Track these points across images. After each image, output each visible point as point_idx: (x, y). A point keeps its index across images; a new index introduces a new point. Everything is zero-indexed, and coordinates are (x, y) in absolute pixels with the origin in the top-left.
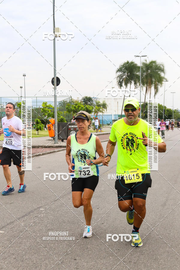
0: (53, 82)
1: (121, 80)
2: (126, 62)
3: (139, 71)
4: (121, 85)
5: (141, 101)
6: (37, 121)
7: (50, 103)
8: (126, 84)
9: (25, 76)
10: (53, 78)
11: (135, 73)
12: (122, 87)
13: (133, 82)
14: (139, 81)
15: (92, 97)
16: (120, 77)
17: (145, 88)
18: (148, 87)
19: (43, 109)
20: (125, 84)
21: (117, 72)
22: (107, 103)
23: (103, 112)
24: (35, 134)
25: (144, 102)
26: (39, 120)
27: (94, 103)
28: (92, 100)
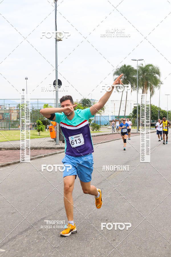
0: (54, 84)
2: (123, 65)
3: (136, 75)
5: (138, 103)
6: (39, 122)
7: (51, 105)
9: (27, 79)
10: (55, 81)
11: (132, 76)
14: (136, 84)
15: (90, 99)
17: (141, 91)
18: (144, 90)
21: (114, 75)
23: (100, 114)
24: (37, 135)
26: (40, 122)
28: (90, 102)
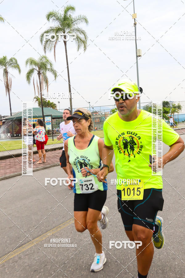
15: (168, 101)
22: (181, 105)
23: (178, 113)
27: (171, 106)
28: (169, 104)
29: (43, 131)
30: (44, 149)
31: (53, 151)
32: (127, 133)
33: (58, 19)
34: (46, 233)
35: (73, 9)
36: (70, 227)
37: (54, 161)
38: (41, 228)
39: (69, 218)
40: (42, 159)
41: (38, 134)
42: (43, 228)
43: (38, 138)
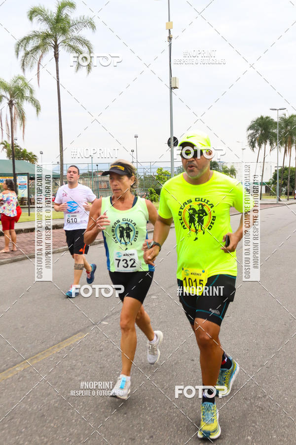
0: (169, 143)
1: (253, 140)
2: (260, 117)
3: (276, 128)
4: (253, 146)
5: (279, 166)
6: (151, 191)
7: (167, 169)
8: (260, 145)
9: (137, 137)
10: (170, 139)
11: (271, 130)
12: (254, 149)
13: (268, 142)
14: (276, 141)
16: (252, 135)
17: (283, 149)
18: (287, 148)
19: (157, 177)
20: (258, 145)
21: (248, 130)
22: (236, 168)
25: (282, 166)
26: (153, 190)
27: (220, 168)
28: (218, 165)
29: (14, 200)
30: (13, 229)
31: (28, 232)
32: (196, 201)
33: (47, 19)
34: (14, 367)
35: (72, 5)
36: (53, 357)
37: (30, 249)
38: (6, 358)
39: (52, 343)
40: (10, 245)
41: (6, 205)
42: (9, 358)
43: (5, 211)
